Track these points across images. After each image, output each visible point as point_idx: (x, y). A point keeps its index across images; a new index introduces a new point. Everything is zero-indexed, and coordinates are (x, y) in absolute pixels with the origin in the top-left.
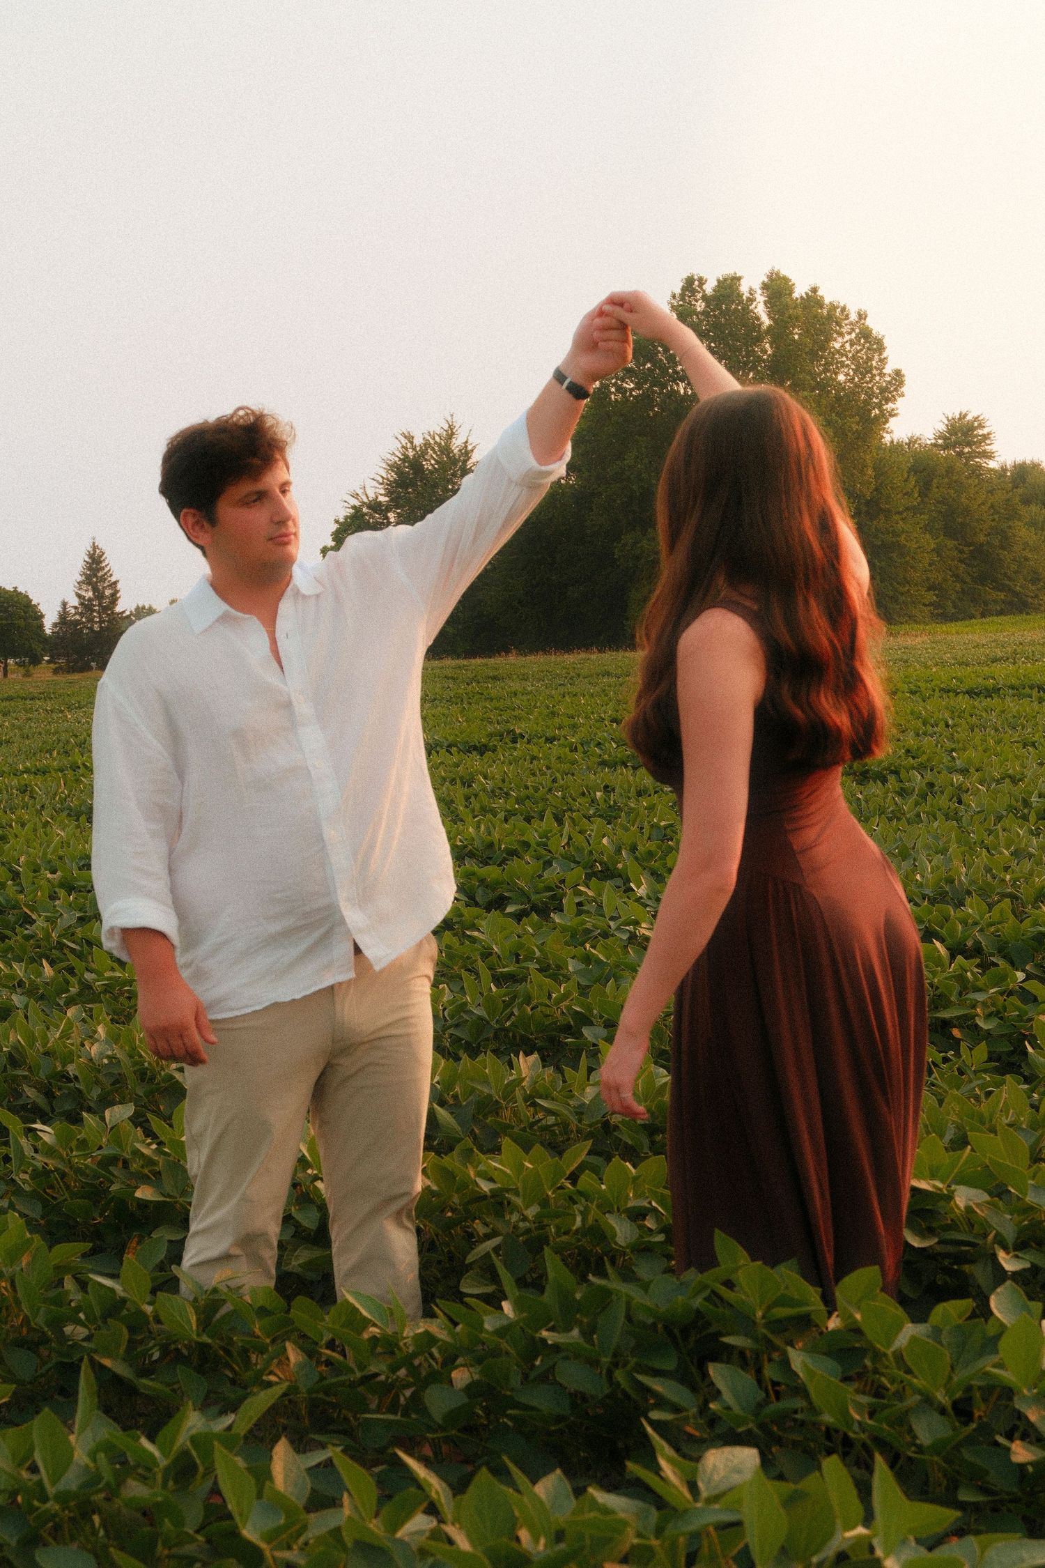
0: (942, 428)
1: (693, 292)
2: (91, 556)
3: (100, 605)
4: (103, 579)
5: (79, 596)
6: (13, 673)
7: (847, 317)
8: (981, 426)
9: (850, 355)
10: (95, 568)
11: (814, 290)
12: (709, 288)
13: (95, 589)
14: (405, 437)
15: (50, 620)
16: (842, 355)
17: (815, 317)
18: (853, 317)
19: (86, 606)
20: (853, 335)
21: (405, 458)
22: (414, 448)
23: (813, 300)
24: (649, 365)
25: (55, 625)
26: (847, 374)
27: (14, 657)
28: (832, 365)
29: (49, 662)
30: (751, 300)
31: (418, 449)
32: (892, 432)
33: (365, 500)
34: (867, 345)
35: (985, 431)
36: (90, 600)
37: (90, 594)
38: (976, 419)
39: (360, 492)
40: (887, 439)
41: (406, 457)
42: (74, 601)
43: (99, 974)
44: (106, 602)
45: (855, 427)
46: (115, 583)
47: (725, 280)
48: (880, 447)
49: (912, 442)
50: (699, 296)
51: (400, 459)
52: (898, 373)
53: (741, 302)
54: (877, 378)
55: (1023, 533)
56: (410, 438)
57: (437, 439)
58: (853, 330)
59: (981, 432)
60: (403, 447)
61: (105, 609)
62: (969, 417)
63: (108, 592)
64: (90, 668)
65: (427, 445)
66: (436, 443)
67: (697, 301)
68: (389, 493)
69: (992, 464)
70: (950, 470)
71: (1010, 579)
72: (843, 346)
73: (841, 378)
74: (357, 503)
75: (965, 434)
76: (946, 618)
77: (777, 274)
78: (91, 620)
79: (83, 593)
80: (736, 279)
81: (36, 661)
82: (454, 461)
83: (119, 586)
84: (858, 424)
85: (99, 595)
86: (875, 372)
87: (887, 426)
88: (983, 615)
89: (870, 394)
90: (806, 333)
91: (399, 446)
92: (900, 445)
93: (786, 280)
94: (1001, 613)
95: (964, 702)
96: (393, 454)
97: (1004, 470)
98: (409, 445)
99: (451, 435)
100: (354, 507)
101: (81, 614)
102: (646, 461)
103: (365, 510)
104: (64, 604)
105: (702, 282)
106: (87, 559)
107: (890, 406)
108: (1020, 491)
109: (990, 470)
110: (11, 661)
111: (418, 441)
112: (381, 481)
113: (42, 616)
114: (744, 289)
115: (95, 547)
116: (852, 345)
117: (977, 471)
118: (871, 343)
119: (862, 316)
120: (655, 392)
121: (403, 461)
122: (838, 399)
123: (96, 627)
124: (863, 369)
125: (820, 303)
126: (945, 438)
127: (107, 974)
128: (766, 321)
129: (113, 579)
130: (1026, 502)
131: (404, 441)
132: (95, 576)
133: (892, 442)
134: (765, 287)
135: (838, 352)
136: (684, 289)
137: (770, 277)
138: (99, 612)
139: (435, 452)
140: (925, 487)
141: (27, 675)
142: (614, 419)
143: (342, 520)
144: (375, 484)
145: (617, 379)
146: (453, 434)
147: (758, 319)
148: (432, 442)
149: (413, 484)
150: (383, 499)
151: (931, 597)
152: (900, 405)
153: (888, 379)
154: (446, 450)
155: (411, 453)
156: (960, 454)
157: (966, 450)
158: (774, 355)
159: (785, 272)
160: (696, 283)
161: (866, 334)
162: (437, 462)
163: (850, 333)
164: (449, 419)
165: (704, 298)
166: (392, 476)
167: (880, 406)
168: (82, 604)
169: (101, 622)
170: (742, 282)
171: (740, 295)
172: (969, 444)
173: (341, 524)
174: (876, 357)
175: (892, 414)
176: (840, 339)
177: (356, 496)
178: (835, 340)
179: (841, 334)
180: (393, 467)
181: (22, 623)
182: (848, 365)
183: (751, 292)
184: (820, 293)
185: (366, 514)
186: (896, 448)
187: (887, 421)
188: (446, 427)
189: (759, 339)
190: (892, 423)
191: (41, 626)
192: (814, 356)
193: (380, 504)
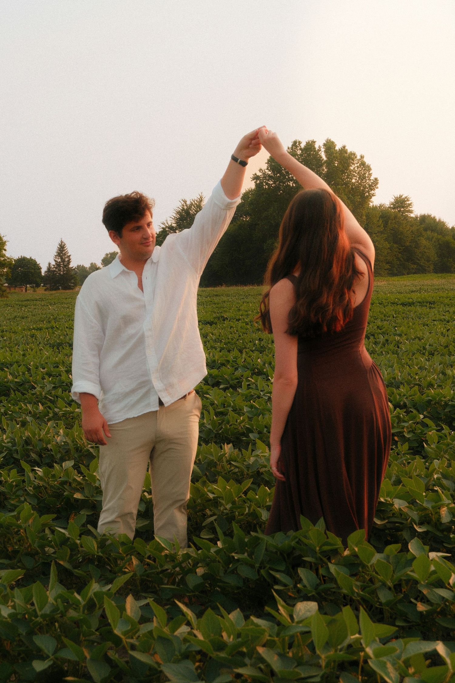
0: (393, 201)
1: (297, 147)
2: (60, 245)
3: (63, 264)
4: (65, 254)
5: (55, 261)
6: (29, 290)
7: (356, 157)
8: (408, 200)
9: (357, 172)
10: (62, 250)
11: (344, 147)
12: (303, 145)
13: (62, 258)
14: (183, 201)
15: (44, 270)
16: (354, 172)
17: (344, 157)
18: (359, 157)
19: (58, 265)
20: (358, 164)
22: (187, 206)
23: (343, 150)
24: (278, 175)
25: (46, 272)
26: (356, 179)
27: (30, 284)
28: (350, 176)
29: (43, 286)
30: (319, 150)
32: (373, 202)
33: (167, 225)
34: (364, 168)
35: (409, 202)
36: (59, 262)
37: (60, 260)
38: (406, 197)
39: (165, 222)
40: (371, 205)
41: (183, 208)
42: (53, 263)
43: (61, 409)
44: (66, 263)
45: (359, 200)
46: (70, 256)
47: (309, 142)
48: (368, 208)
49: (381, 206)
50: (299, 148)
51: (181, 210)
52: (376, 179)
53: (315, 151)
54: (368, 181)
55: (424, 242)
56: (185, 202)
58: (358, 162)
59: (408, 203)
60: (182, 205)
61: (65, 266)
62: (403, 197)
63: (66, 260)
64: (59, 289)
65: (192, 204)
66: (195, 203)
67: (298, 150)
68: (176, 223)
69: (412, 215)
70: (396, 217)
71: (419, 260)
72: (354, 168)
73: (354, 181)
74: (164, 227)
75: (402, 203)
76: (393, 274)
77: (330, 140)
78: (60, 270)
79: (57, 260)
80: (314, 142)
81: (38, 286)
83: (71, 257)
84: (360, 199)
85: (63, 260)
86: (367, 179)
87: (371, 200)
88: (408, 274)
89: (365, 187)
90: (340, 163)
91: (181, 204)
92: (376, 207)
93: (333, 143)
94: (414, 273)
95: (400, 308)
96: (179, 208)
97: (417, 217)
98: (185, 204)
101: (56, 268)
102: (277, 212)
103: (167, 229)
104: (49, 264)
105: (300, 143)
106: (59, 247)
107: (373, 192)
108: (423, 226)
109: (411, 217)
110: (28, 286)
111: (188, 203)
112: (173, 218)
113: (41, 268)
114: (317, 146)
115: (62, 242)
116: (358, 168)
117: (406, 217)
118: (365, 167)
119: (362, 157)
120: (280, 185)
121: (182, 210)
122: (352, 188)
123: (62, 273)
124: (362, 177)
125: (346, 152)
126: (394, 205)
127: (64, 409)
128: (324, 158)
129: (69, 254)
130: (426, 230)
131: (183, 203)
132: (62, 253)
133: (373, 206)
134: (325, 145)
135: (352, 171)
136: (293, 145)
137: (327, 142)
138: (63, 267)
139: (195, 207)
140: (386, 224)
141: (35, 291)
142: (265, 195)
144: (171, 219)
145: (266, 180)
146: (202, 200)
147: (321, 157)
148: (194, 203)
149: (186, 219)
150: (174, 225)
151: (388, 266)
152: (376, 191)
153: (372, 181)
154: (199, 206)
155: (185, 207)
156: (400, 211)
157: (402, 209)
158: (327, 171)
159: (332, 140)
160: (298, 143)
161: (363, 164)
162: (195, 211)
163: (357, 164)
164: (201, 194)
165: (301, 149)
166: (178, 216)
167: (368, 192)
168: (56, 264)
169: (63, 271)
170: (316, 143)
171: (315, 148)
172: (403, 207)
174: (367, 173)
175: (373, 195)
176: (353, 166)
177: (163, 224)
178: (351, 166)
179: (353, 164)
180: (178, 213)
181: (33, 271)
182: (356, 176)
183: (320, 147)
184: (346, 148)
185: (167, 231)
186: (375, 208)
187: (371, 198)
188: (199, 197)
189: (322, 165)
190: (373, 199)
191: (41, 272)
192: (343, 172)
193: (173, 227)
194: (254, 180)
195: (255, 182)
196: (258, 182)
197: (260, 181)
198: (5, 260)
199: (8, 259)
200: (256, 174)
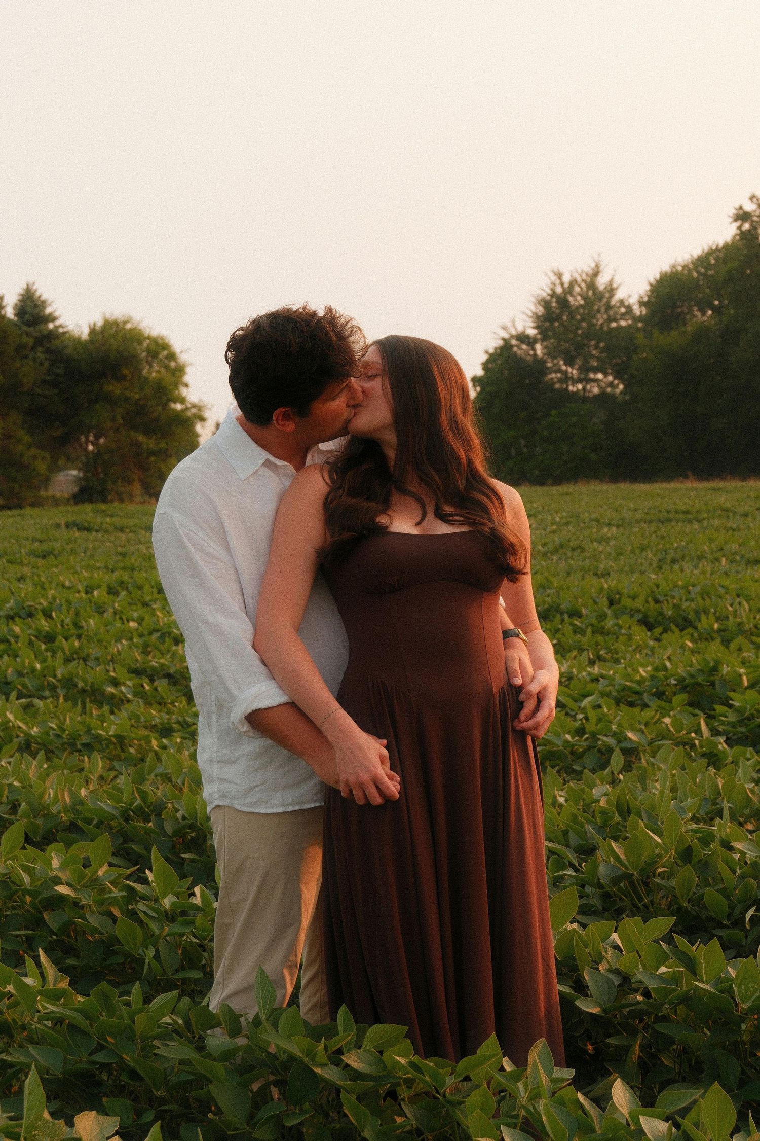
14: (555, 274)
21: (553, 294)
22: (562, 284)
31: (566, 285)
33: (514, 332)
39: (509, 325)
41: (554, 292)
51: (549, 295)
56: (560, 276)
57: (584, 277)
60: (552, 283)
65: (573, 283)
66: (582, 280)
68: (537, 327)
74: (507, 336)
82: (598, 296)
91: (549, 282)
96: (543, 289)
98: (558, 282)
99: (596, 273)
100: (504, 339)
103: (514, 342)
111: (566, 279)
112: (530, 314)
121: (552, 296)
131: (554, 278)
139: (582, 289)
143: (491, 351)
144: (527, 319)
146: (599, 272)
148: (579, 279)
149: (558, 318)
150: (532, 332)
154: (592, 285)
155: (559, 290)
162: (584, 298)
164: (596, 258)
166: (540, 310)
173: (491, 355)
177: (505, 328)
180: (542, 302)
185: (516, 346)
188: (593, 265)
193: (528, 337)
194: (736, 220)
195: (739, 228)
196: (746, 226)
197: (751, 225)
198: (187, 409)
199: (194, 406)
200: (741, 208)
